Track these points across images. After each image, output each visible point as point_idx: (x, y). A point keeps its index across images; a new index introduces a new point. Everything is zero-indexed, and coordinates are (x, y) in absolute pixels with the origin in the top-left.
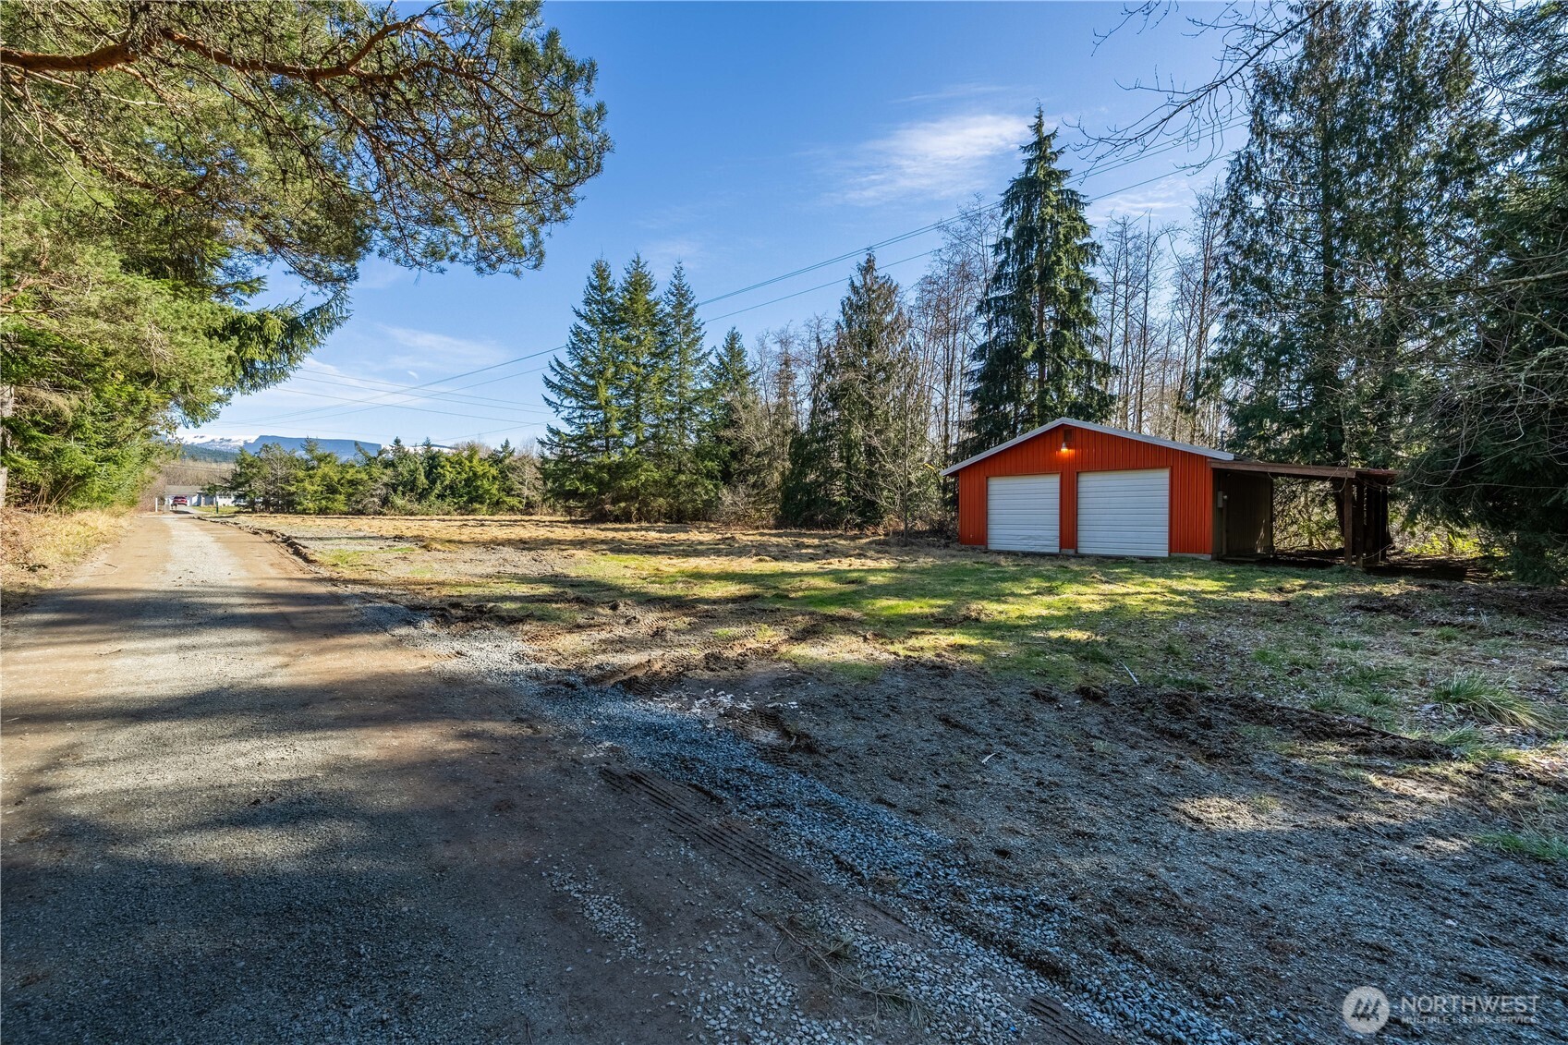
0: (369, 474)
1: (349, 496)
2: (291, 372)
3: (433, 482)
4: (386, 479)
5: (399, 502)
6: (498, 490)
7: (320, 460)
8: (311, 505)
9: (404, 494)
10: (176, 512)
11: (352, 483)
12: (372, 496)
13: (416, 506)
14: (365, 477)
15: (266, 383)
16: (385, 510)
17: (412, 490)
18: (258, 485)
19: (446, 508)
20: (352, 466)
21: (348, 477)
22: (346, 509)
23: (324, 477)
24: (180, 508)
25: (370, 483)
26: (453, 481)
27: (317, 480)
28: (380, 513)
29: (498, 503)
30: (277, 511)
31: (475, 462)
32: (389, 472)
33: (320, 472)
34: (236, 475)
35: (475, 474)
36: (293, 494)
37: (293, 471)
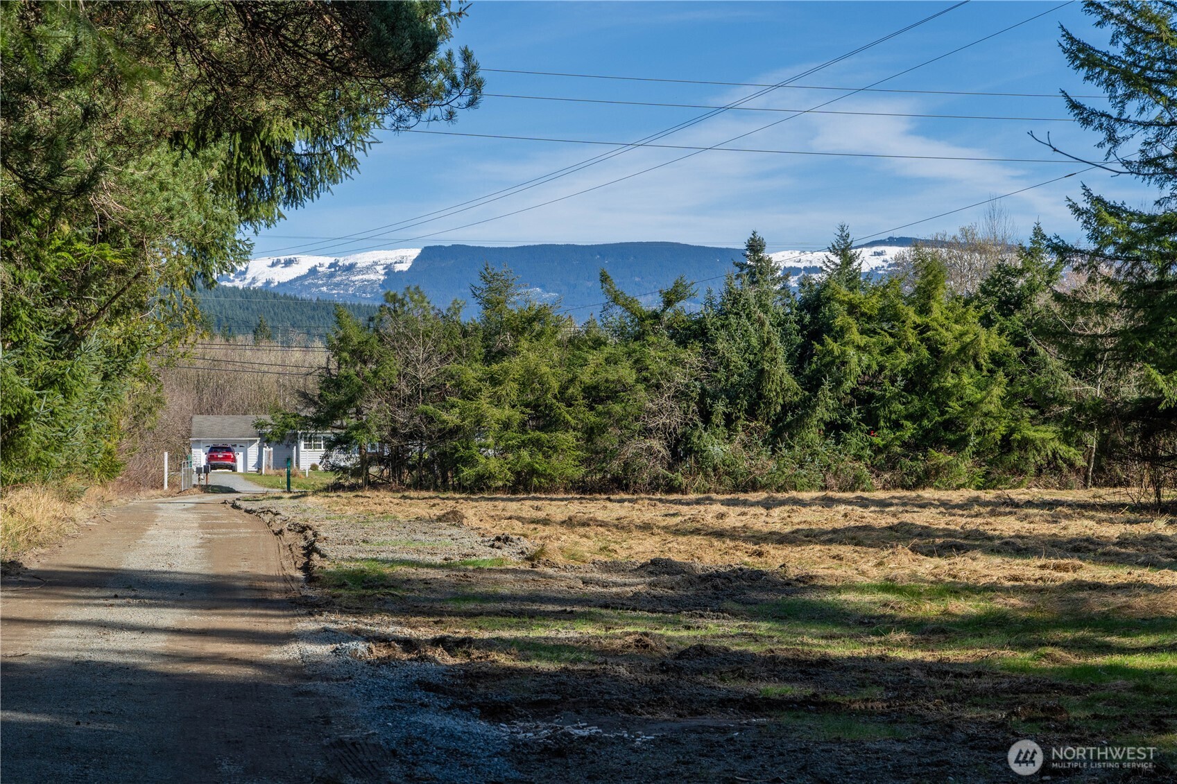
0: (639, 365)
1: (591, 433)
2: (358, 155)
3: (812, 384)
4: (679, 377)
5: (717, 448)
6: (1008, 401)
7: (518, 332)
8: (494, 465)
9: (729, 421)
10: (207, 489)
11: (596, 395)
12: (647, 432)
13: (765, 463)
14: (626, 373)
15: (312, 187)
16: (680, 479)
17: (752, 413)
18: (375, 409)
19: (849, 466)
20: (598, 344)
21: (586, 376)
22: (579, 473)
23: (529, 379)
24: (219, 477)
25: (641, 392)
26: (872, 377)
27: (510, 389)
28: (671, 488)
29: (1006, 444)
30: (418, 485)
31: (937, 311)
32: (692, 356)
33: (514, 366)
34: (331, 382)
35: (935, 351)
36: (454, 432)
37: (453, 367)
